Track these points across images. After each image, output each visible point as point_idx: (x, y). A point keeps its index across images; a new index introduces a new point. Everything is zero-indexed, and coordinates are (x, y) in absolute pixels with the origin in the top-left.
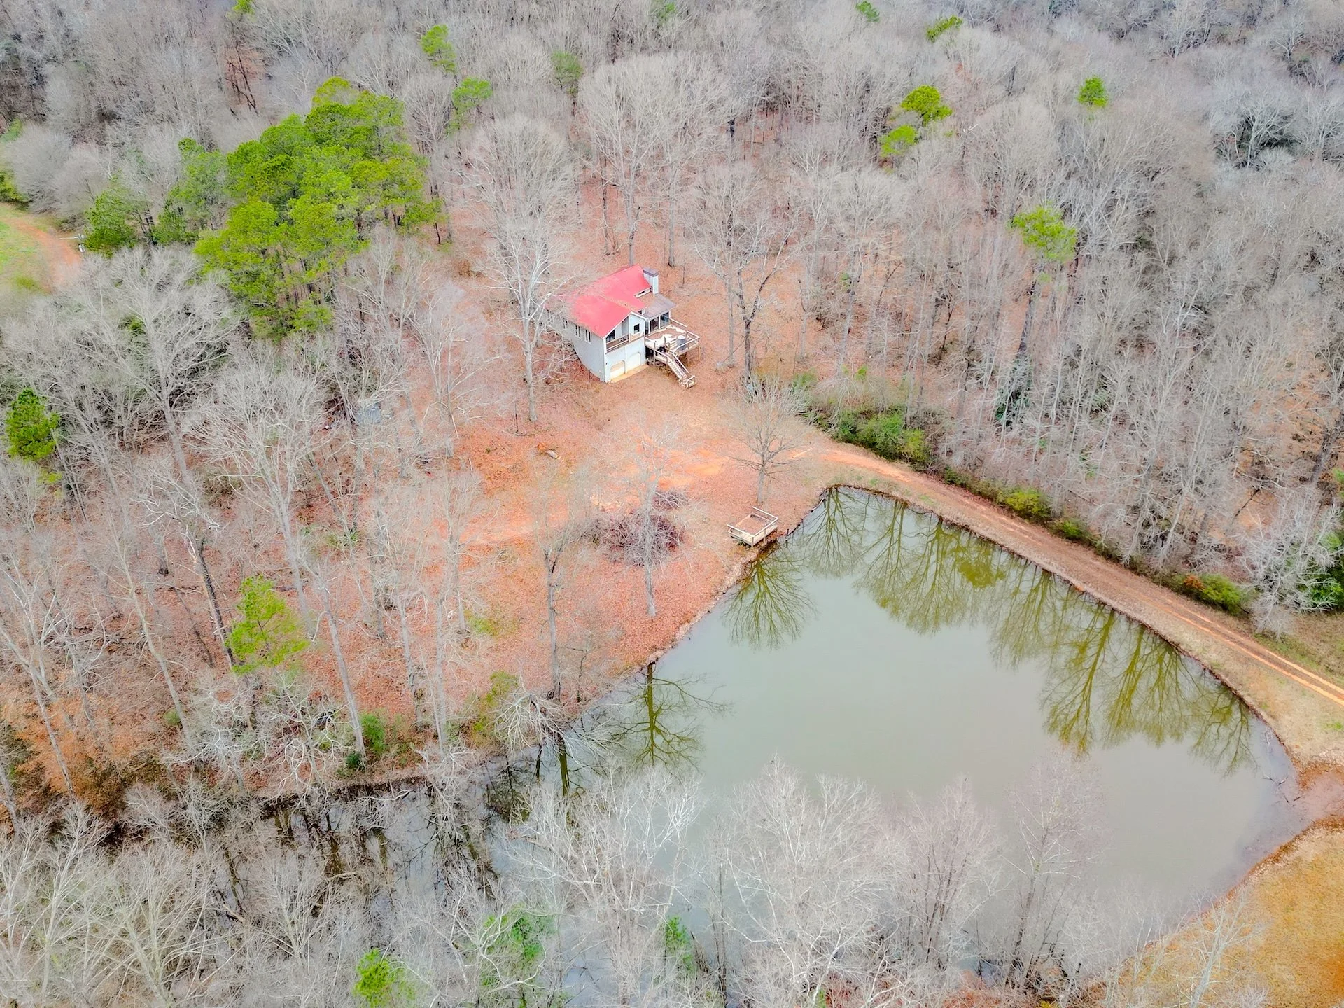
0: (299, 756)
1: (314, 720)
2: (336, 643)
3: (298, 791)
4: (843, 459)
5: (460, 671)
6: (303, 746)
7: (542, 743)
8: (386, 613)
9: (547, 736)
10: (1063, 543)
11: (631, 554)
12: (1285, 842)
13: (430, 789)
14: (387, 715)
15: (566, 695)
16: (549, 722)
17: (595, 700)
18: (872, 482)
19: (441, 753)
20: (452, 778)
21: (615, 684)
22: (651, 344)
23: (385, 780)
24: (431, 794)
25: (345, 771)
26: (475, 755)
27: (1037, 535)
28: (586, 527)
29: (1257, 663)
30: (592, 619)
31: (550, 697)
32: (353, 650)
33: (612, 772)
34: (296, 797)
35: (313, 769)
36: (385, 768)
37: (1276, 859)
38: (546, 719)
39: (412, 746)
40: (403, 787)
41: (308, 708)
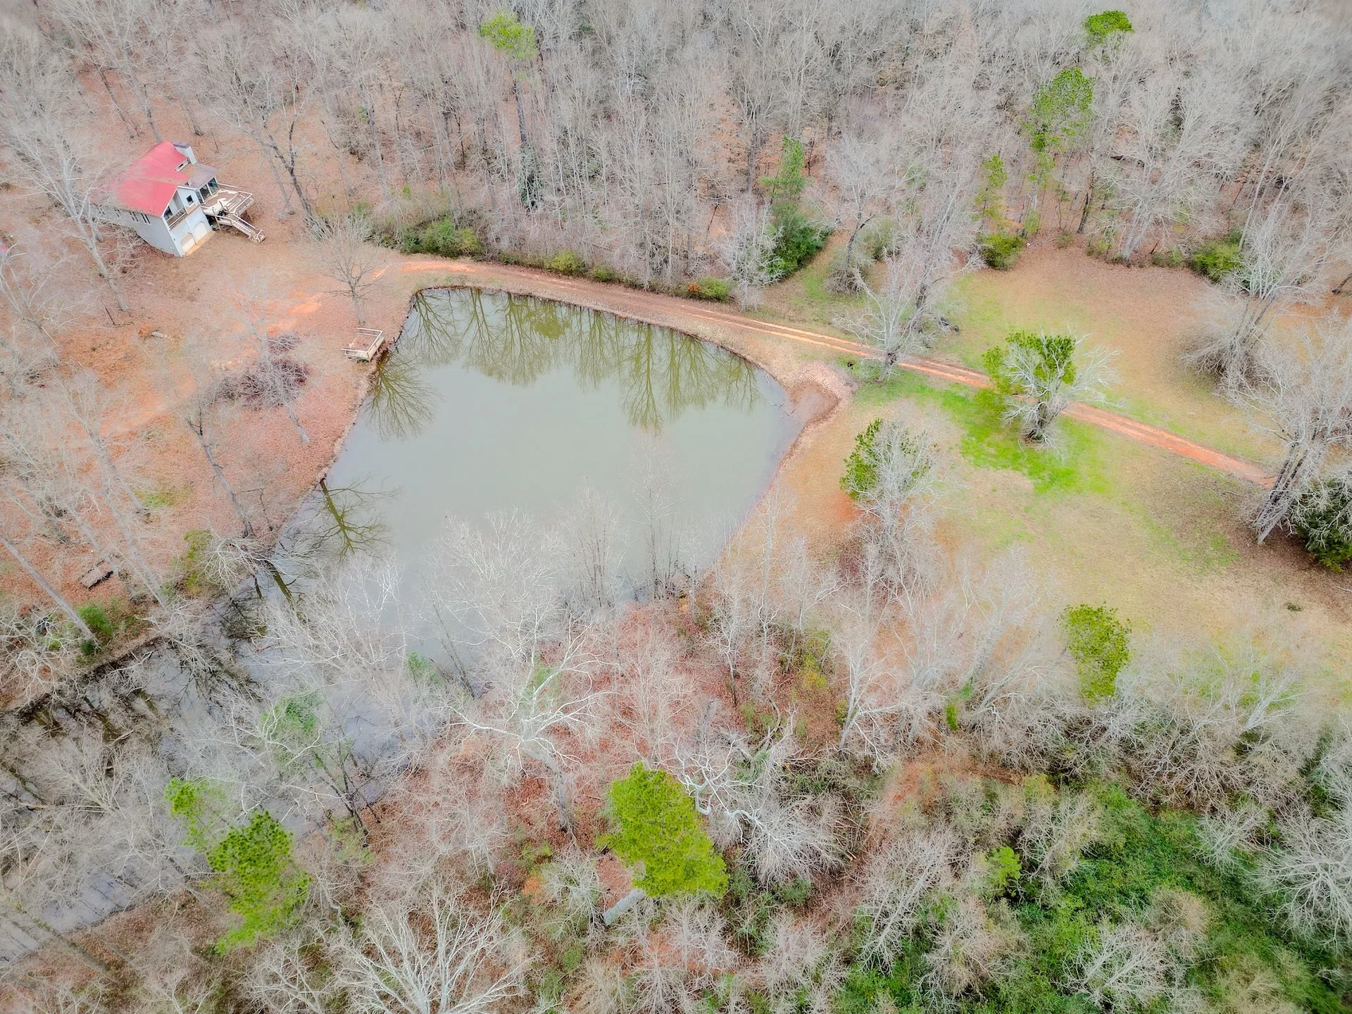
0: (33, 662)
1: (33, 630)
2: (22, 560)
3: (46, 690)
4: (416, 268)
5: (153, 543)
6: (33, 654)
7: (253, 572)
8: (59, 520)
9: (255, 565)
10: (600, 286)
11: (268, 399)
12: (793, 441)
13: (170, 643)
14: (102, 600)
15: (259, 529)
16: (253, 554)
17: (285, 525)
19: (166, 612)
20: (185, 627)
21: (298, 506)
22: (210, 211)
23: (125, 652)
24: (174, 647)
25: (85, 659)
26: (199, 603)
27: (581, 286)
28: (216, 388)
29: (748, 331)
30: (255, 462)
31: (245, 535)
32: (42, 559)
33: (321, 572)
34: (48, 696)
35: (52, 668)
36: (121, 643)
37: (791, 454)
38: (249, 553)
39: (137, 617)
40: (145, 650)
41: (21, 622)
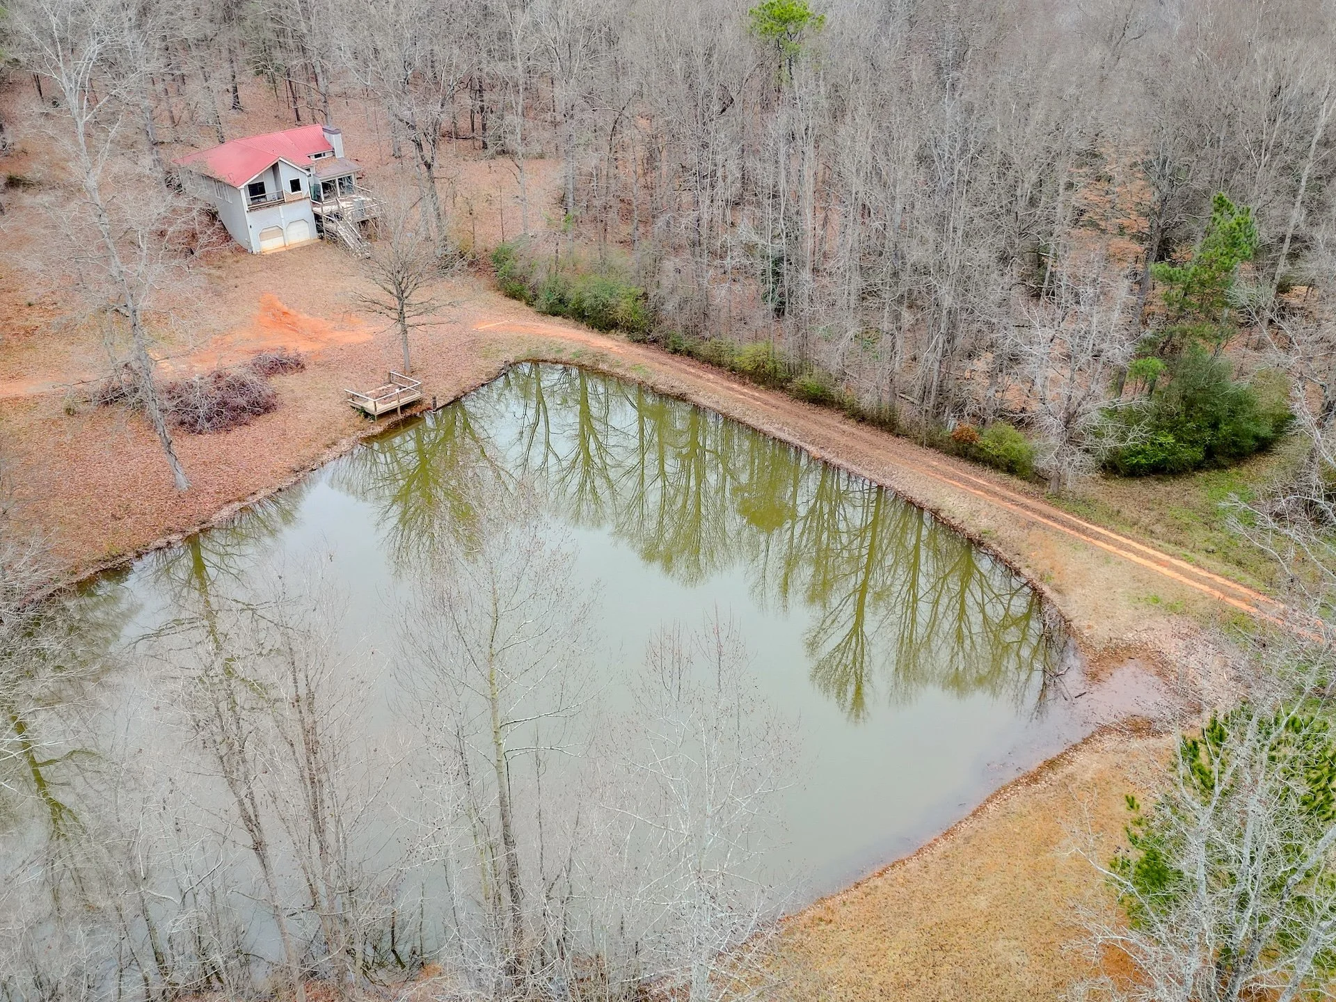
10: (803, 408)
18: (574, 354)
22: (318, 210)
27: (773, 402)
29: (1045, 528)
37: (1034, 778)
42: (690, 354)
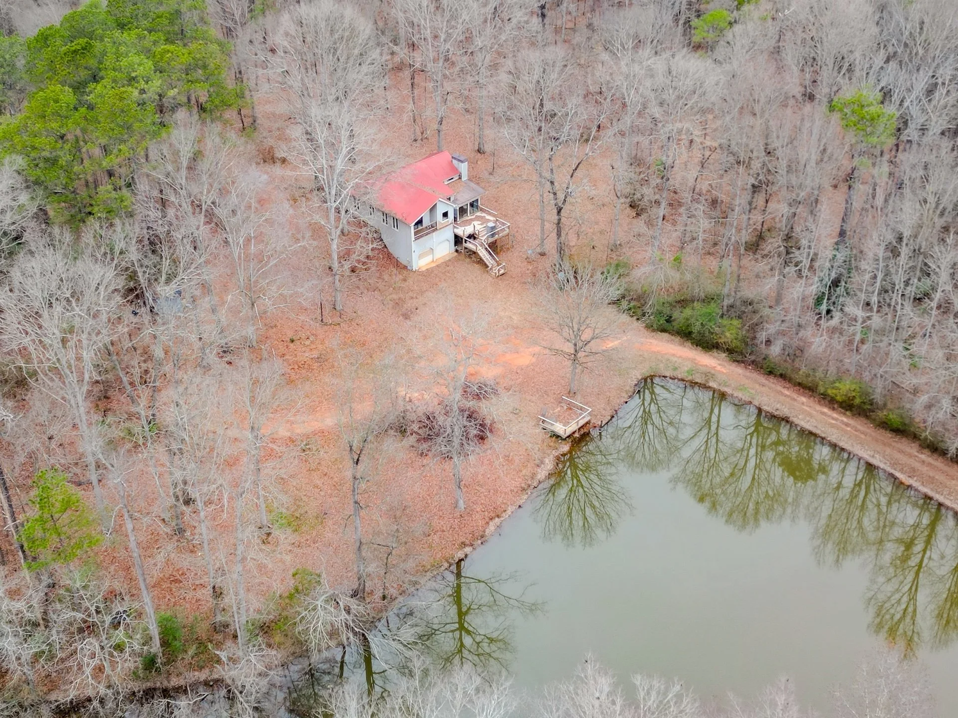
0: (93, 656)
1: (108, 619)
2: (132, 538)
3: (90, 692)
5: (261, 567)
6: (97, 646)
7: (346, 643)
8: (184, 508)
9: (351, 635)
10: (887, 436)
11: (440, 446)
13: (229, 691)
14: (184, 615)
15: (371, 593)
16: (353, 621)
17: (401, 599)
18: (688, 372)
19: (240, 653)
20: (251, 679)
21: (422, 581)
22: (460, 232)
23: (182, 682)
24: (231, 698)
25: (141, 673)
26: (276, 655)
27: (859, 427)
28: (391, 418)
30: (398, 513)
31: (354, 595)
32: (150, 545)
33: (418, 673)
34: (89, 700)
35: (108, 670)
36: (182, 670)
38: (350, 618)
39: (210, 646)
40: (201, 690)
41: (102, 606)
42: (783, 376)
